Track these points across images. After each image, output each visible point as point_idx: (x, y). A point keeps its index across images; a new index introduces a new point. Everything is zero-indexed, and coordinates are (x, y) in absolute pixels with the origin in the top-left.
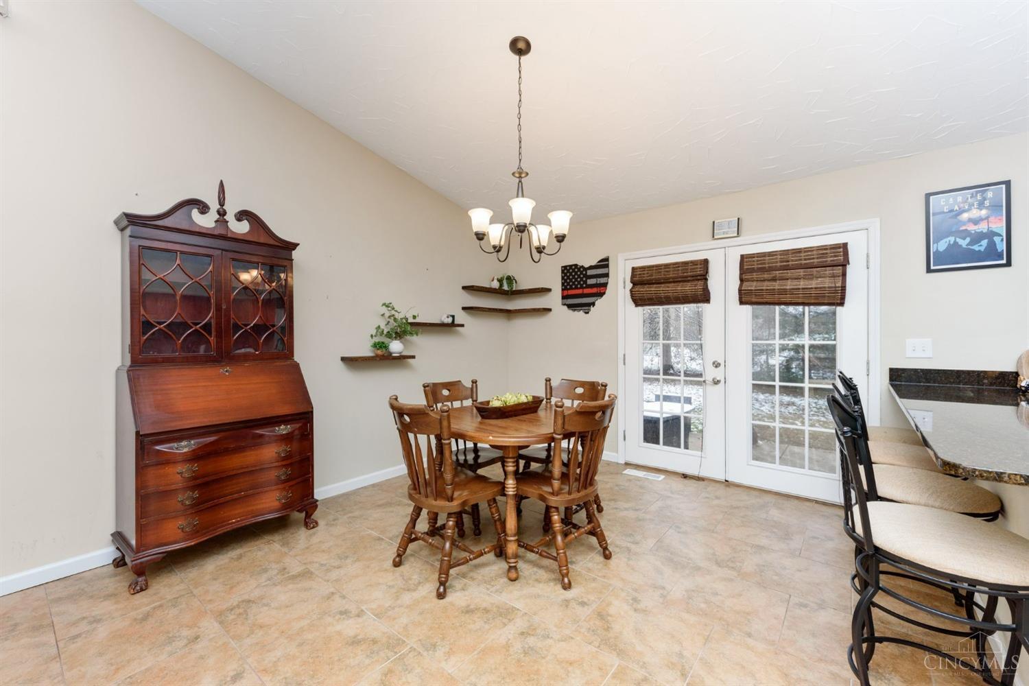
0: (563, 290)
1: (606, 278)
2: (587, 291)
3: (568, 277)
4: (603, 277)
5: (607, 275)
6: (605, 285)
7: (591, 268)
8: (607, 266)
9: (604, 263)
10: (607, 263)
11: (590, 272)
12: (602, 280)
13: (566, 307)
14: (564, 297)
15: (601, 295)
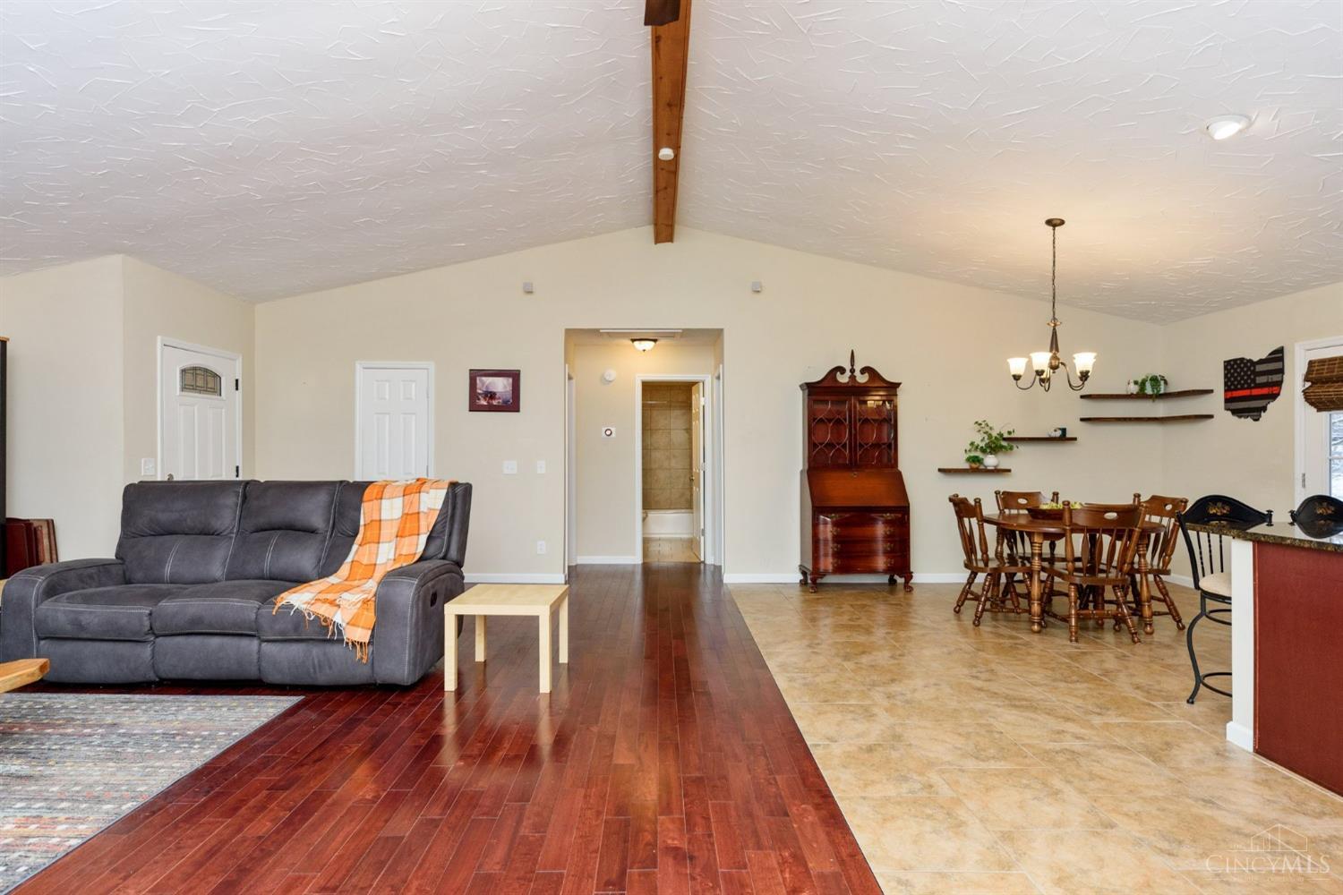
0: (1226, 391)
1: (1280, 375)
2: (1256, 392)
3: (1232, 375)
4: (1276, 374)
5: (1281, 371)
6: (1279, 384)
7: (1261, 362)
8: (1281, 359)
9: (1278, 355)
10: (1280, 355)
11: (1259, 368)
12: (1275, 378)
13: (1229, 413)
14: (1227, 401)
15: (1274, 397)
